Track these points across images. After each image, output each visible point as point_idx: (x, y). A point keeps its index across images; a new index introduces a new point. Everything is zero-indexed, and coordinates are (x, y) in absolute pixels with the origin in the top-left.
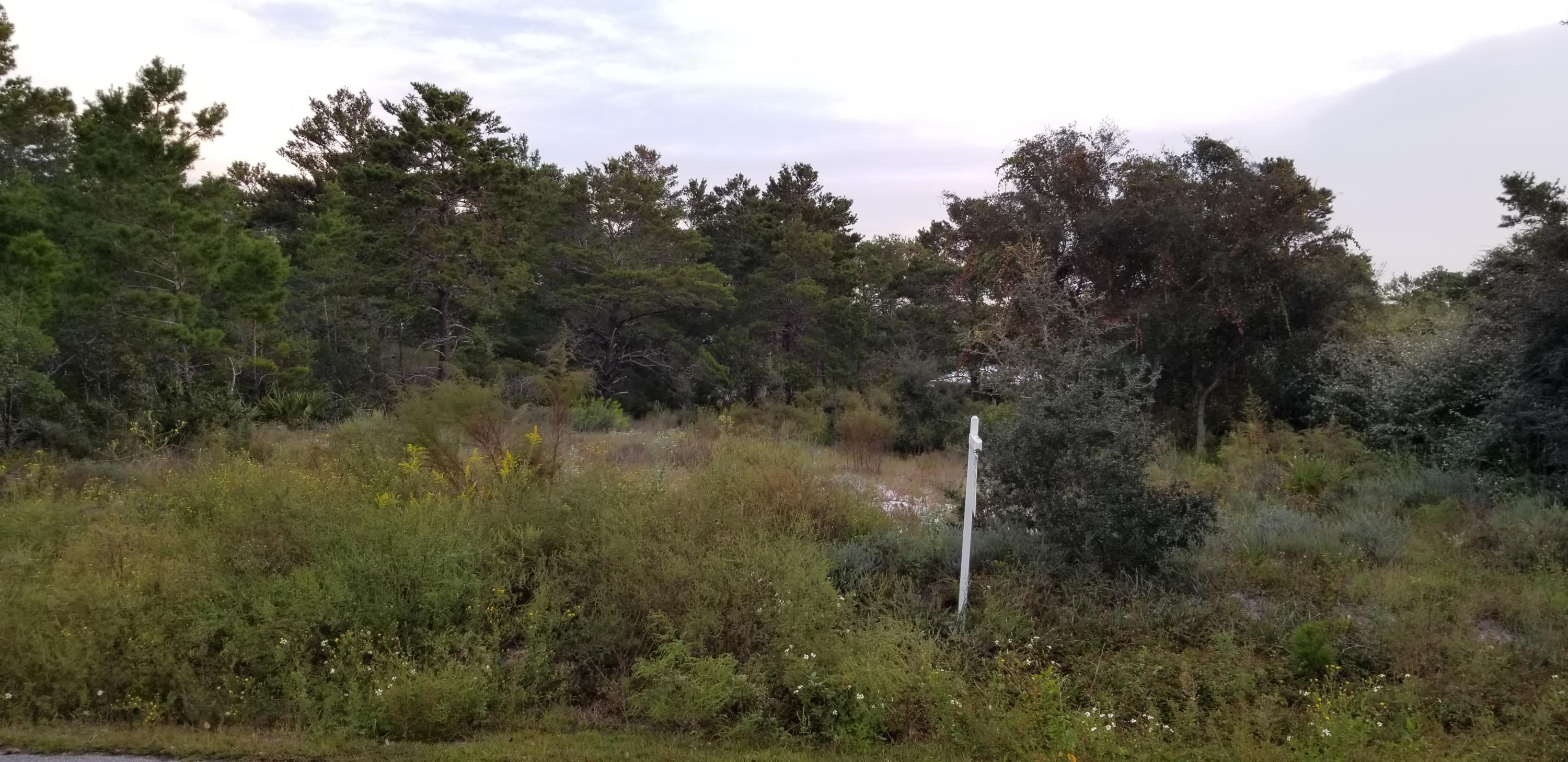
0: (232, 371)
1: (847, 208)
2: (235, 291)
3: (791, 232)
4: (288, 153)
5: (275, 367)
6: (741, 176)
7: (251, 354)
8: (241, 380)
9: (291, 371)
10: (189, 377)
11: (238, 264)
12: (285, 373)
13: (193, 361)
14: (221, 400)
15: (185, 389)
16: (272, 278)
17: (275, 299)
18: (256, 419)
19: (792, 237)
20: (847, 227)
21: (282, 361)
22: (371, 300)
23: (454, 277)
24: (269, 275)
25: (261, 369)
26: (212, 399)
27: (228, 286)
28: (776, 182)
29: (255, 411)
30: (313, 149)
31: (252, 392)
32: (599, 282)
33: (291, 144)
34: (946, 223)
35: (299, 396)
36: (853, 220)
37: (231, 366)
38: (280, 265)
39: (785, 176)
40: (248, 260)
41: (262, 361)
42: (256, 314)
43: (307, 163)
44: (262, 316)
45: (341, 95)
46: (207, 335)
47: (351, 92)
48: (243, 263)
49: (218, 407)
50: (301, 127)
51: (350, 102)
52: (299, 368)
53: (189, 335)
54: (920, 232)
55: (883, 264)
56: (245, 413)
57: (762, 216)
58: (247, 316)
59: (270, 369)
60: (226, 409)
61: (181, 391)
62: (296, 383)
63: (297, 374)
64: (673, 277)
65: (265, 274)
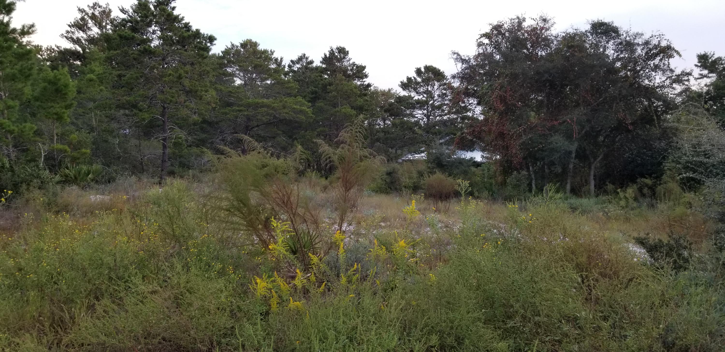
0: (41, 153)
1: (364, 70)
2: (42, 102)
3: (338, 82)
4: (66, 37)
5: (68, 149)
6: (304, 55)
7: (53, 142)
8: (47, 158)
9: (78, 153)
10: (13, 156)
11: (43, 85)
12: (75, 154)
13: (15, 146)
14: (35, 171)
15: (10, 163)
16: (65, 94)
17: (68, 107)
18: (58, 183)
19: (338, 84)
20: (364, 80)
21: (72, 146)
22: (122, 112)
23: (173, 97)
24: (64, 92)
25: (61, 151)
26: (29, 170)
27: (36, 99)
28: (328, 56)
29: (58, 178)
30: (80, 35)
31: (53, 166)
32: (242, 106)
33: (68, 32)
34: (415, 78)
35: (85, 168)
36: (366, 76)
37: (40, 149)
38: (71, 86)
39: (332, 52)
40: (50, 82)
41: (60, 146)
42: (55, 117)
43: (77, 41)
44: (59, 118)
45: (95, 6)
46: (25, 127)
47: (101, 4)
48: (46, 84)
49: (33, 175)
50: (72, 23)
51: (100, 10)
52: (84, 150)
53: (12, 128)
54: (401, 82)
55: (370, 101)
56: (51, 179)
57: (317, 75)
58: (50, 118)
59: (66, 151)
60: (38, 177)
61: (8, 165)
62: (81, 160)
63: (82, 155)
64: (281, 104)
65: (61, 91)
